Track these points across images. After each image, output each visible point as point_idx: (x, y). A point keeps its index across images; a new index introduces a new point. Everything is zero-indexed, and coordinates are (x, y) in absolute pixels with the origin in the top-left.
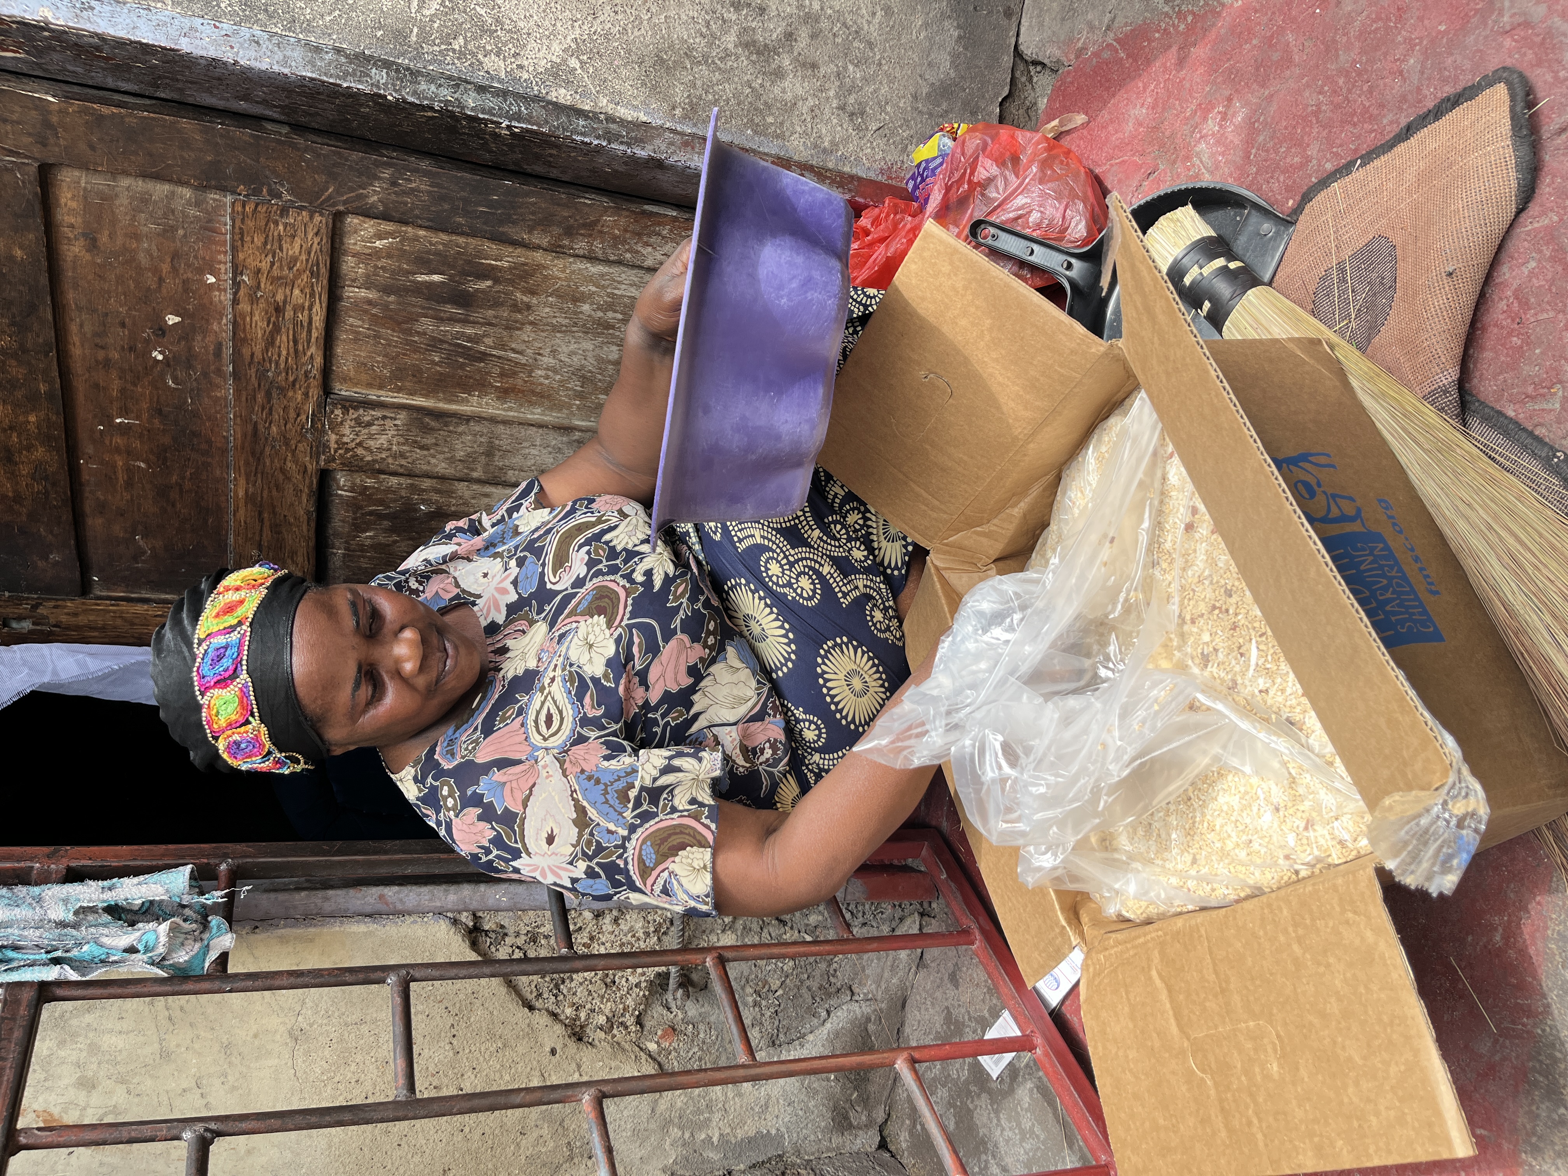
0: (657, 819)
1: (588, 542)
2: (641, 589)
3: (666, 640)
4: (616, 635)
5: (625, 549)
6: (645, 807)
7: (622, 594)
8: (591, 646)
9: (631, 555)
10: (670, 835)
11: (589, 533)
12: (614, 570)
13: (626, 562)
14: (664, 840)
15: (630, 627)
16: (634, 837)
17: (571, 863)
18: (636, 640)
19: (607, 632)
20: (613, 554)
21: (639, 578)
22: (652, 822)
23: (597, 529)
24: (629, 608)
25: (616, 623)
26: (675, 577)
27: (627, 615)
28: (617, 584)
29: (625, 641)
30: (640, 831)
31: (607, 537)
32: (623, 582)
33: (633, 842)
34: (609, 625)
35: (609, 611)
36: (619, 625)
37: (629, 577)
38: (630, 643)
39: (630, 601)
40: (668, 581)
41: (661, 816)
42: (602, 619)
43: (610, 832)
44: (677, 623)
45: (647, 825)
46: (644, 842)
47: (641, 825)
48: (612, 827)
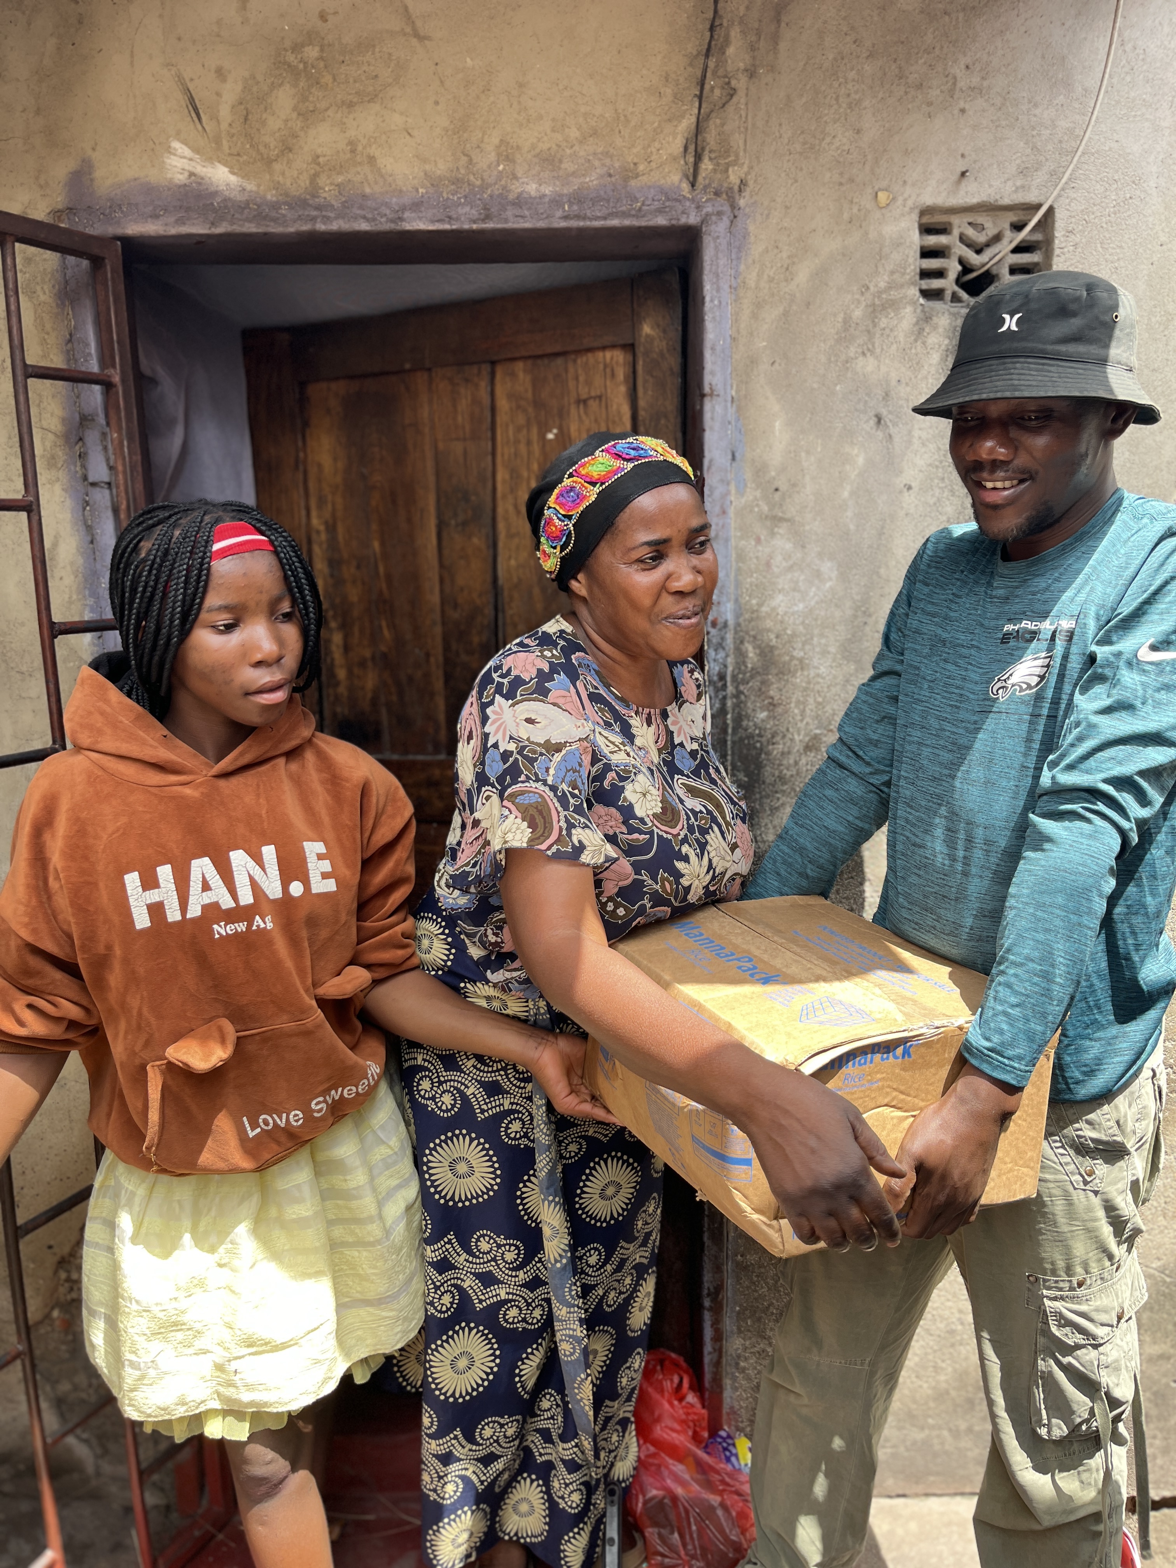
0: (560, 809)
1: (709, 812)
2: (677, 848)
3: (633, 864)
4: (647, 820)
5: (707, 842)
6: (572, 801)
7: (675, 831)
8: (644, 795)
9: (703, 846)
10: (544, 818)
11: (716, 814)
12: (691, 828)
13: (697, 840)
14: (540, 812)
15: (651, 833)
16: (547, 789)
18: (643, 836)
19: (650, 813)
20: (704, 831)
21: (685, 849)
22: (557, 805)
23: (720, 820)
24: (665, 835)
25: (656, 822)
26: (678, 883)
27: (660, 833)
28: (680, 830)
29: (642, 827)
30: (551, 794)
31: (716, 828)
32: (682, 834)
33: (542, 788)
34: (655, 815)
35: (663, 817)
36: (654, 825)
38: (641, 832)
39: (670, 837)
40: (678, 875)
41: (563, 813)
42: (659, 810)
43: (547, 770)
44: (645, 877)
45: (555, 800)
46: (541, 796)
47: (556, 795)
48: (552, 771)
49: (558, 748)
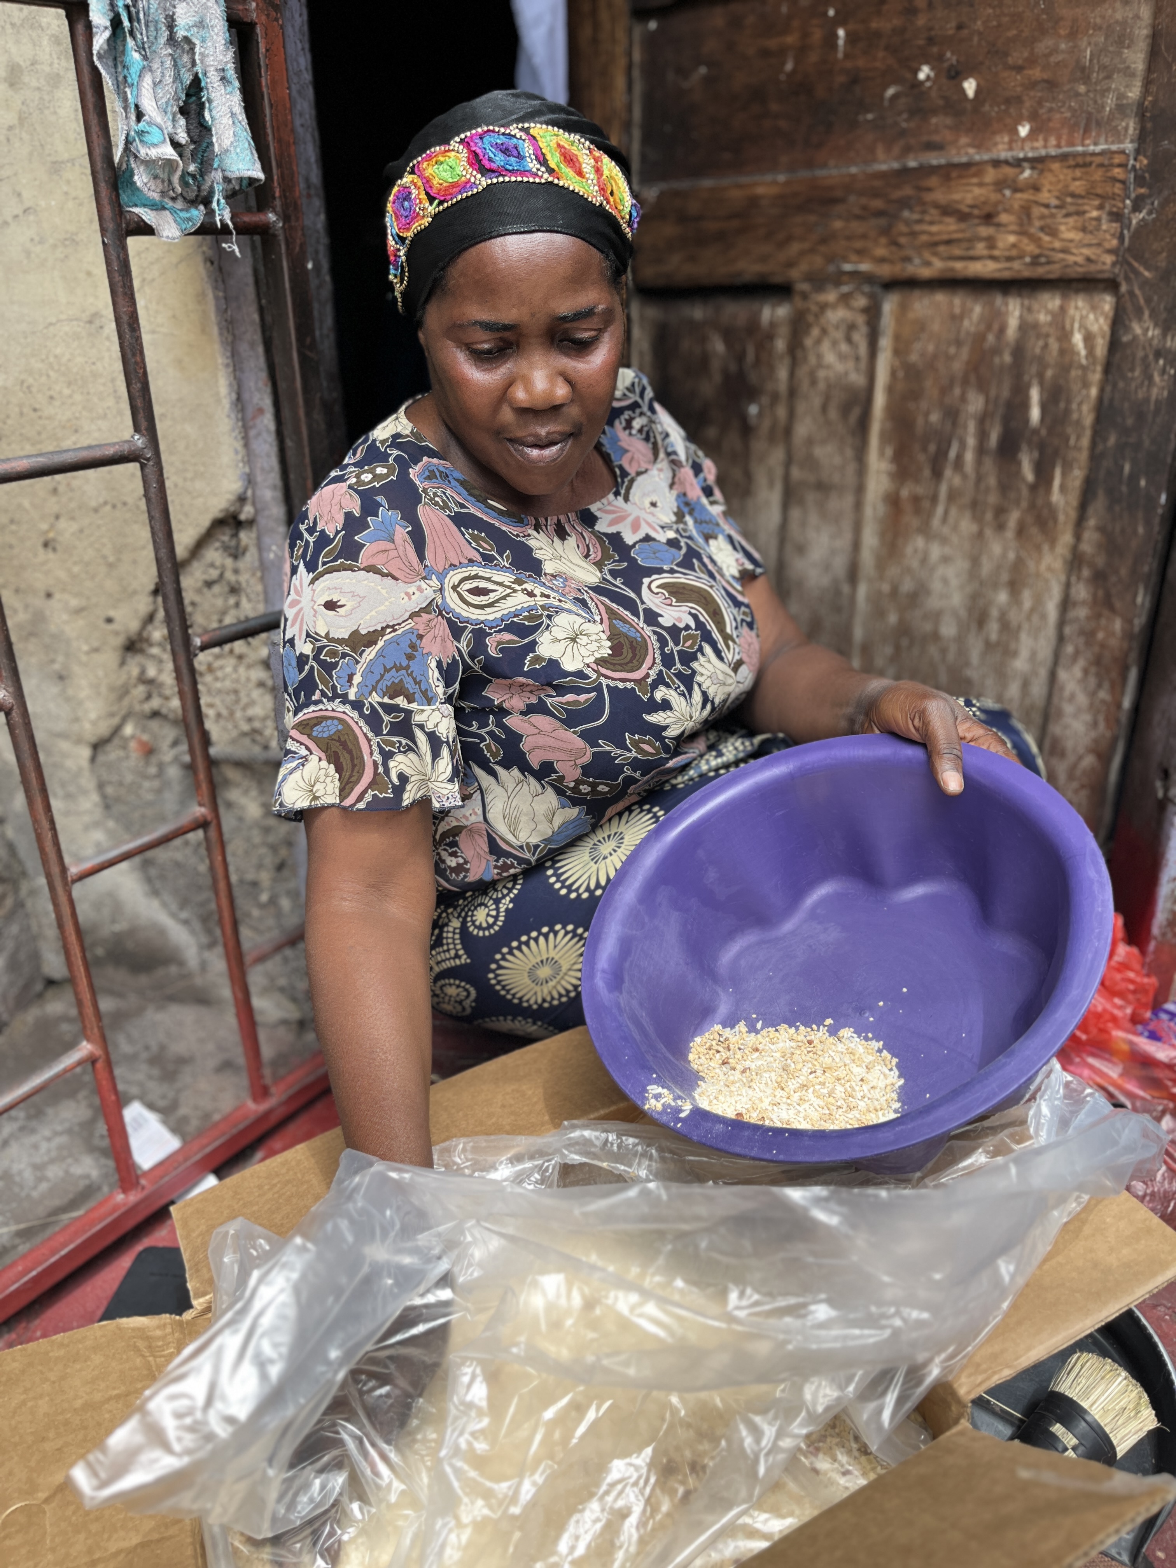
0: (370, 735)
1: (701, 625)
2: (645, 698)
3: (583, 735)
4: (588, 671)
5: (694, 672)
6: (386, 718)
7: (638, 675)
8: (574, 640)
9: (688, 681)
10: (350, 752)
11: (711, 626)
12: (668, 661)
13: (679, 675)
14: (344, 745)
15: (598, 688)
16: (348, 709)
17: (308, 635)
18: (583, 697)
19: (591, 660)
20: (688, 658)
22: (366, 729)
23: (716, 636)
24: (621, 685)
25: (603, 671)
26: (662, 739)
27: (612, 684)
28: (650, 667)
29: (581, 683)
30: (355, 714)
31: (708, 650)
32: (653, 674)
33: (341, 708)
34: (600, 662)
35: (617, 660)
36: (600, 675)
37: (660, 680)
38: (579, 691)
39: (629, 685)
40: (657, 731)
41: (375, 740)
42: (606, 652)
43: (350, 678)
44: (605, 746)
45: (362, 723)
46: (341, 721)
47: (362, 715)
48: (357, 679)
49: (371, 639)
